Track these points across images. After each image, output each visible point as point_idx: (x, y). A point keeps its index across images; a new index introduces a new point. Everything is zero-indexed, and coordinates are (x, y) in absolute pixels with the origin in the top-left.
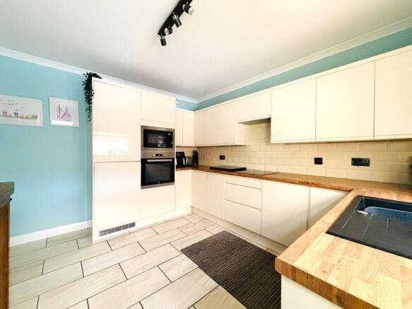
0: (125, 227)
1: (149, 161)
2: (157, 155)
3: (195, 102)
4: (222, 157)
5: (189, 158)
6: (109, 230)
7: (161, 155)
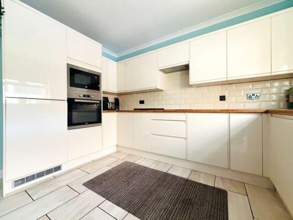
0: (49, 172)
1: (76, 100)
2: (84, 96)
3: (116, 56)
4: (142, 102)
5: (112, 103)
6: (27, 178)
7: (89, 96)
